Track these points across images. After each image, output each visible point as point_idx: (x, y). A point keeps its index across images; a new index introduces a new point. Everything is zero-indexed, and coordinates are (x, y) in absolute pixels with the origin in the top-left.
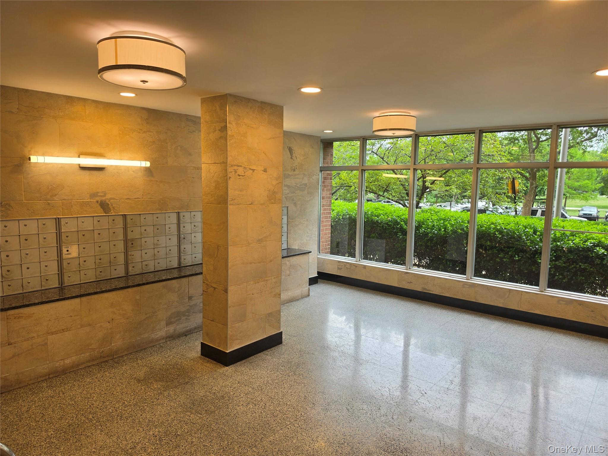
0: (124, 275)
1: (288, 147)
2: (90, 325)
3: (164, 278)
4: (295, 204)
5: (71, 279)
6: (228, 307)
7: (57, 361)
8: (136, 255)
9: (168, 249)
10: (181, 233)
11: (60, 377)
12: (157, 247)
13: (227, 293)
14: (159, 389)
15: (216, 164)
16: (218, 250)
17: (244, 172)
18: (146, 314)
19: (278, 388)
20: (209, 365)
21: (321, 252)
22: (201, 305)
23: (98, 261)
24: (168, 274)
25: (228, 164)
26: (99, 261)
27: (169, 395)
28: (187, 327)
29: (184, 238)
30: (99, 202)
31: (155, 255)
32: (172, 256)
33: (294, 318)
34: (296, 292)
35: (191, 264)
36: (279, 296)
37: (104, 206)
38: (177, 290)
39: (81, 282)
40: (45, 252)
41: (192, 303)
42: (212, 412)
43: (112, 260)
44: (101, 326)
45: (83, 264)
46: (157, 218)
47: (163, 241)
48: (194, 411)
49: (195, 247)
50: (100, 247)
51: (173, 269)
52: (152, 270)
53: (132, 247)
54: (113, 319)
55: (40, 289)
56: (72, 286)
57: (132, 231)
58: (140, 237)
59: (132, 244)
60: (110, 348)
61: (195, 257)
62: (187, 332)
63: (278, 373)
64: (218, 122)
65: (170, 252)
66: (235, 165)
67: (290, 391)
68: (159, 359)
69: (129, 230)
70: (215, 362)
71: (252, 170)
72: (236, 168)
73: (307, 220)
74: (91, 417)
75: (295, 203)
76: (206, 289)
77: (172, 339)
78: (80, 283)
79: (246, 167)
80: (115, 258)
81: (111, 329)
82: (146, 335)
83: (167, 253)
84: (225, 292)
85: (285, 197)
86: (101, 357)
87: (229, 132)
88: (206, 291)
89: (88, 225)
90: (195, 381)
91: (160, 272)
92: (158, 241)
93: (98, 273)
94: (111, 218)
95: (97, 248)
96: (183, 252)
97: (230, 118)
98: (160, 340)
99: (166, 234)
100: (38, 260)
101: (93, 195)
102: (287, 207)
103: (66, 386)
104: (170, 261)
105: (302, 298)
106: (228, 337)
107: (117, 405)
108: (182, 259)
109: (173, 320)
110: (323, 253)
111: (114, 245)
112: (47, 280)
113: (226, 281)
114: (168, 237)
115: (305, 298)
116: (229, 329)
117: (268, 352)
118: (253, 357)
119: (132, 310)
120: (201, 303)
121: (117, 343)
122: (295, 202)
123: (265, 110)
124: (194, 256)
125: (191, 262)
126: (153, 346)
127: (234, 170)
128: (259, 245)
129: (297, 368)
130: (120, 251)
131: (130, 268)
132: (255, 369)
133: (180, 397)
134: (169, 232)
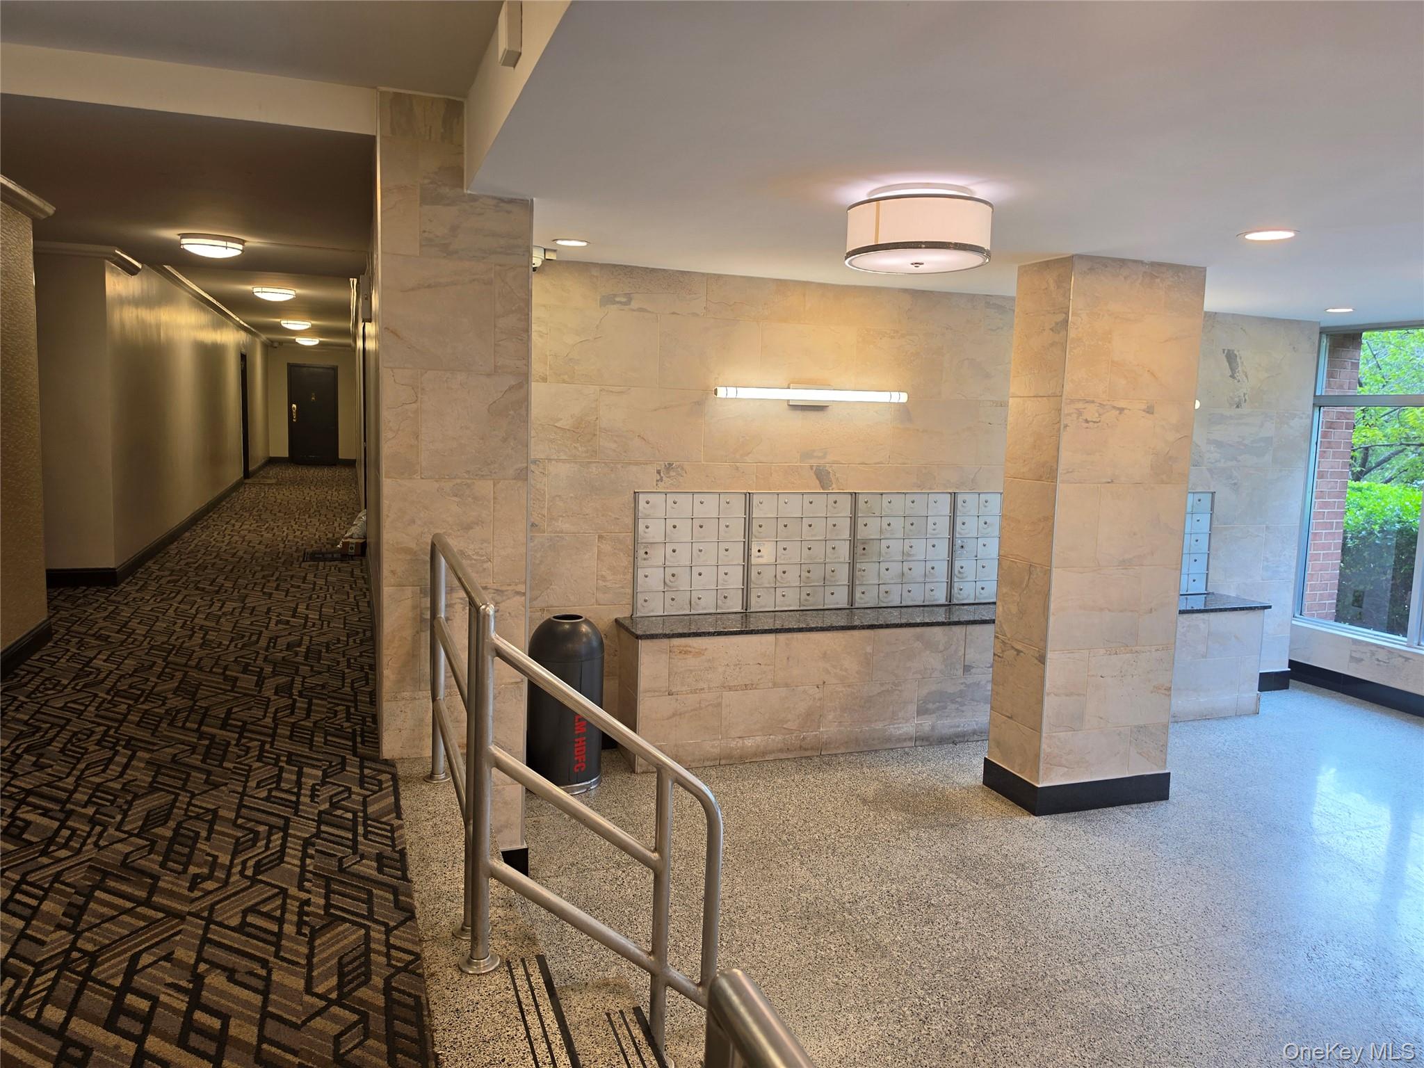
0: (846, 606)
1: (1224, 350)
2: (787, 685)
3: (918, 621)
4: (1235, 487)
5: (762, 601)
6: (1045, 694)
7: (734, 739)
8: (870, 571)
9: (929, 565)
10: (958, 536)
11: (736, 767)
12: (910, 559)
13: (1044, 664)
14: (900, 823)
15: (1039, 399)
16: (1030, 573)
17: (1100, 415)
18: (882, 685)
19: (1144, 879)
20: (998, 805)
21: (1305, 612)
22: (989, 687)
23: (804, 574)
24: (926, 614)
25: (1064, 397)
26: (807, 574)
27: (918, 838)
28: (958, 727)
29: (962, 547)
30: (814, 469)
31: (903, 574)
32: (935, 580)
33: (1208, 756)
34: (1224, 699)
35: (972, 601)
36: (1167, 693)
37: (822, 476)
38: (941, 647)
39: (777, 609)
40: (727, 550)
41: (970, 680)
42: (998, 886)
43: (827, 576)
44: (804, 691)
45: (781, 577)
46: (913, 502)
47: (920, 548)
48: (963, 875)
49: (983, 567)
50: (810, 549)
51: (937, 606)
52: (897, 603)
53: (864, 554)
54: (824, 683)
55: (713, 611)
56: (761, 614)
57: (866, 525)
58: (878, 537)
59: (864, 549)
60: (816, 735)
61: (983, 589)
62: (957, 737)
63: (1150, 853)
64: (1049, 313)
65: (932, 571)
66: (1079, 400)
67: (1170, 891)
68: (902, 773)
69: (860, 522)
70: (1011, 803)
71: (1118, 409)
72: (1080, 405)
73: (1267, 527)
74: (784, 838)
75: (1235, 484)
76: (1000, 651)
77: (927, 743)
78: (774, 609)
79: (1105, 403)
80: (833, 571)
81: (820, 699)
82: (879, 726)
83: (927, 573)
84: (1040, 661)
85: (1210, 470)
86: (801, 747)
87: (1072, 334)
88: (1001, 655)
89: (793, 507)
90: (968, 826)
91: (911, 609)
92: (911, 547)
93: (804, 596)
94: (832, 498)
95: (805, 550)
96: (959, 575)
97: (1076, 303)
98: (905, 740)
99: (928, 536)
100: (714, 563)
101: (806, 455)
102: (1213, 493)
103: (746, 783)
104: (932, 590)
105: (1238, 716)
106: (1042, 755)
107: (827, 831)
108: (956, 589)
109: (930, 706)
110: (1313, 615)
111: (834, 548)
112: (725, 597)
113: (1044, 639)
114: (930, 542)
115: (1246, 718)
116: (1043, 740)
117: (1134, 810)
118: (1096, 811)
119: (857, 673)
120: (988, 682)
121: (829, 729)
122: (1236, 481)
123: (1158, 280)
124: (979, 585)
125: (972, 596)
126: (892, 749)
127: (1076, 409)
128: (1123, 571)
129: (1197, 853)
130: (842, 560)
131: (858, 595)
132: (1098, 834)
133: (939, 845)
134: (934, 532)
